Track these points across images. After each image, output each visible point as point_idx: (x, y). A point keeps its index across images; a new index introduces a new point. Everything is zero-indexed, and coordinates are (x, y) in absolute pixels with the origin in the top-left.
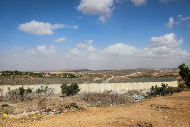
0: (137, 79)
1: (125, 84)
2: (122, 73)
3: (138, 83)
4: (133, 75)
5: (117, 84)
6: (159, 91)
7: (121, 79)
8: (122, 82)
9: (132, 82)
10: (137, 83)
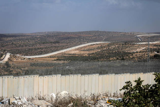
0: (84, 65)
1: (46, 79)
2: (38, 46)
3: (87, 78)
4: (72, 50)
5: (22, 79)
6: (146, 97)
7: (32, 65)
8: (37, 73)
9: (68, 74)
10: (83, 76)
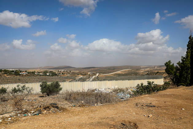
0: (123, 77)
1: (110, 82)
2: (108, 71)
3: (124, 81)
4: (119, 72)
5: (102, 82)
6: (144, 89)
7: (106, 77)
8: (107, 80)
9: (118, 80)
10: (123, 81)
